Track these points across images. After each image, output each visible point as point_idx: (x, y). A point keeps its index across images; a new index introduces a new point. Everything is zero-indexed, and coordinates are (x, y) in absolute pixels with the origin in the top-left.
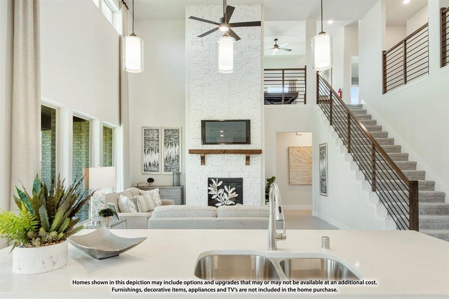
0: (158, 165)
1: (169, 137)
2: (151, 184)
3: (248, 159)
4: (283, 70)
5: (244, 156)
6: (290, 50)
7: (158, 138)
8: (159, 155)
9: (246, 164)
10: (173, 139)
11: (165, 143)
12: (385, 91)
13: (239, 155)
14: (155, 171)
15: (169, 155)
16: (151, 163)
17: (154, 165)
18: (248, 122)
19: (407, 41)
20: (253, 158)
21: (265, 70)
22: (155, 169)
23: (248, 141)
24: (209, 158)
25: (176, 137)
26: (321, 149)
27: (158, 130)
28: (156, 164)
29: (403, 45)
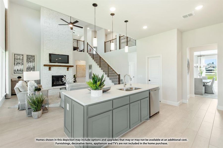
0: (23, 70)
1: (29, 58)
2: (20, 79)
3: (68, 69)
4: (77, 40)
5: (66, 68)
6: (74, 33)
7: (23, 58)
8: (23, 66)
9: (67, 70)
10: (31, 59)
11: (27, 61)
12: (105, 52)
13: (64, 67)
14: (21, 73)
15: (29, 66)
16: (19, 70)
17: (20, 70)
18: (68, 56)
19: (111, 41)
20: (70, 69)
21: (74, 39)
22: (21, 72)
23: (68, 63)
24: (52, 68)
25: (33, 59)
26: (90, 66)
27: (23, 55)
28: (22, 70)
29: (110, 41)
